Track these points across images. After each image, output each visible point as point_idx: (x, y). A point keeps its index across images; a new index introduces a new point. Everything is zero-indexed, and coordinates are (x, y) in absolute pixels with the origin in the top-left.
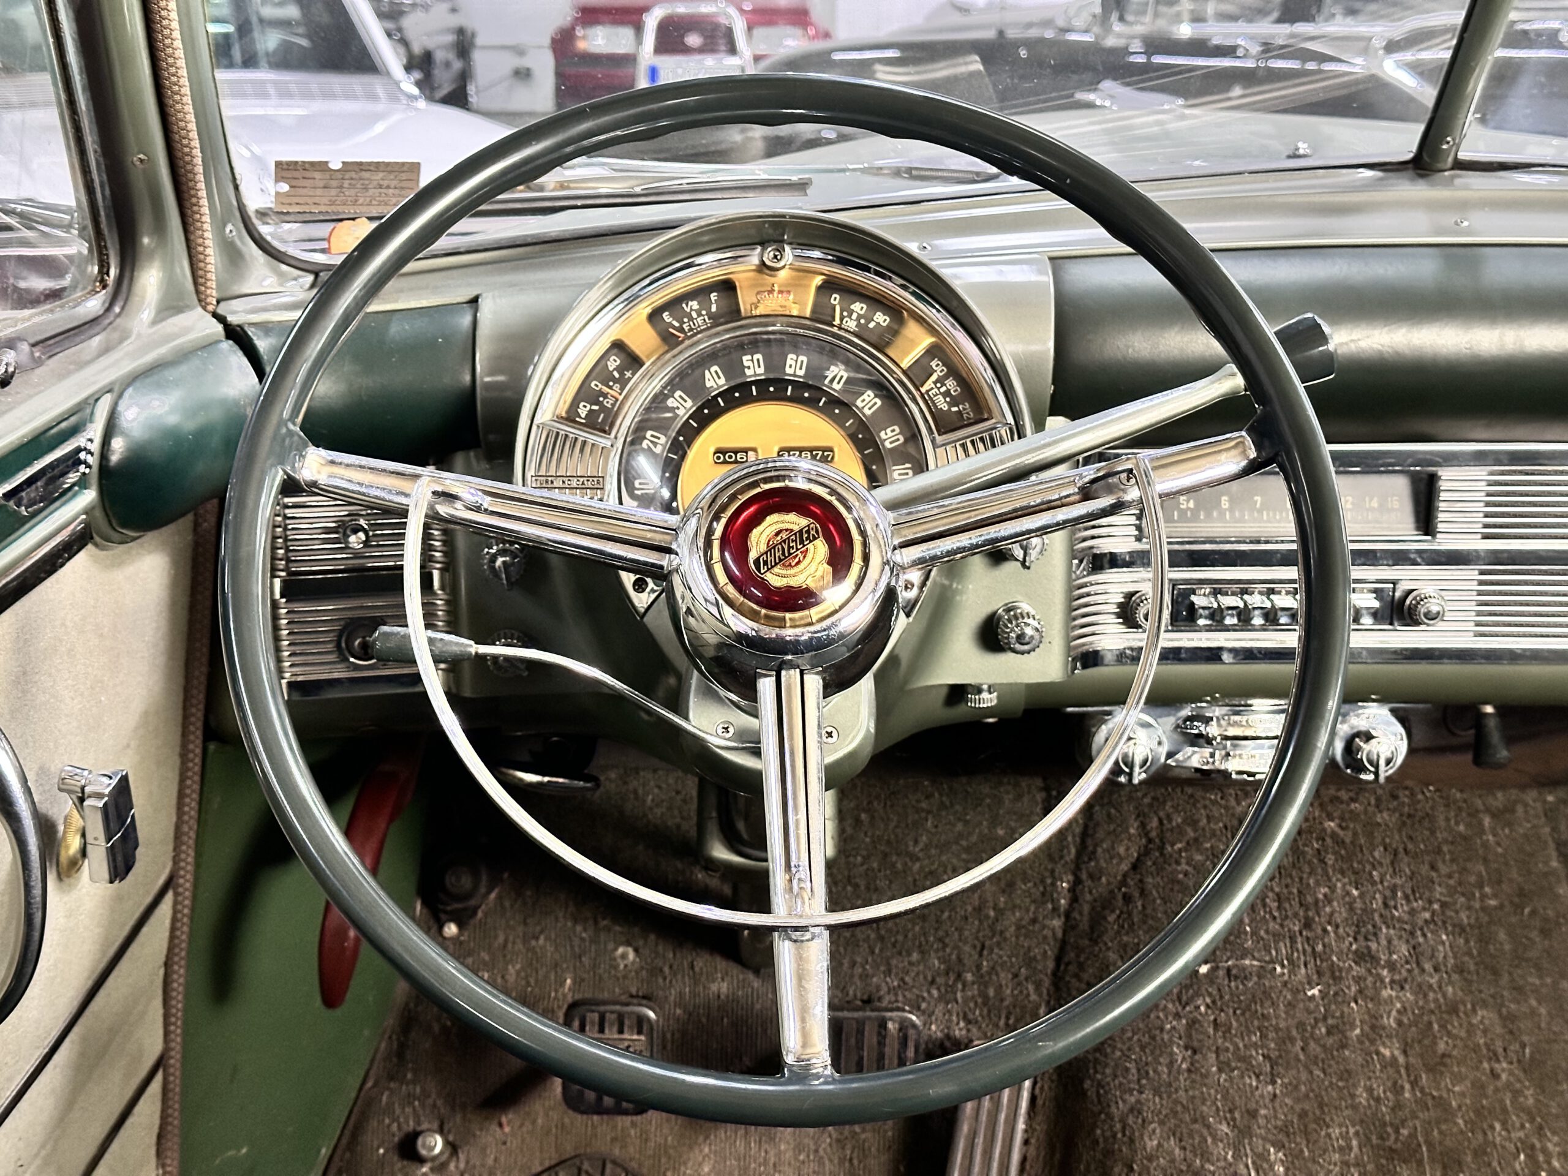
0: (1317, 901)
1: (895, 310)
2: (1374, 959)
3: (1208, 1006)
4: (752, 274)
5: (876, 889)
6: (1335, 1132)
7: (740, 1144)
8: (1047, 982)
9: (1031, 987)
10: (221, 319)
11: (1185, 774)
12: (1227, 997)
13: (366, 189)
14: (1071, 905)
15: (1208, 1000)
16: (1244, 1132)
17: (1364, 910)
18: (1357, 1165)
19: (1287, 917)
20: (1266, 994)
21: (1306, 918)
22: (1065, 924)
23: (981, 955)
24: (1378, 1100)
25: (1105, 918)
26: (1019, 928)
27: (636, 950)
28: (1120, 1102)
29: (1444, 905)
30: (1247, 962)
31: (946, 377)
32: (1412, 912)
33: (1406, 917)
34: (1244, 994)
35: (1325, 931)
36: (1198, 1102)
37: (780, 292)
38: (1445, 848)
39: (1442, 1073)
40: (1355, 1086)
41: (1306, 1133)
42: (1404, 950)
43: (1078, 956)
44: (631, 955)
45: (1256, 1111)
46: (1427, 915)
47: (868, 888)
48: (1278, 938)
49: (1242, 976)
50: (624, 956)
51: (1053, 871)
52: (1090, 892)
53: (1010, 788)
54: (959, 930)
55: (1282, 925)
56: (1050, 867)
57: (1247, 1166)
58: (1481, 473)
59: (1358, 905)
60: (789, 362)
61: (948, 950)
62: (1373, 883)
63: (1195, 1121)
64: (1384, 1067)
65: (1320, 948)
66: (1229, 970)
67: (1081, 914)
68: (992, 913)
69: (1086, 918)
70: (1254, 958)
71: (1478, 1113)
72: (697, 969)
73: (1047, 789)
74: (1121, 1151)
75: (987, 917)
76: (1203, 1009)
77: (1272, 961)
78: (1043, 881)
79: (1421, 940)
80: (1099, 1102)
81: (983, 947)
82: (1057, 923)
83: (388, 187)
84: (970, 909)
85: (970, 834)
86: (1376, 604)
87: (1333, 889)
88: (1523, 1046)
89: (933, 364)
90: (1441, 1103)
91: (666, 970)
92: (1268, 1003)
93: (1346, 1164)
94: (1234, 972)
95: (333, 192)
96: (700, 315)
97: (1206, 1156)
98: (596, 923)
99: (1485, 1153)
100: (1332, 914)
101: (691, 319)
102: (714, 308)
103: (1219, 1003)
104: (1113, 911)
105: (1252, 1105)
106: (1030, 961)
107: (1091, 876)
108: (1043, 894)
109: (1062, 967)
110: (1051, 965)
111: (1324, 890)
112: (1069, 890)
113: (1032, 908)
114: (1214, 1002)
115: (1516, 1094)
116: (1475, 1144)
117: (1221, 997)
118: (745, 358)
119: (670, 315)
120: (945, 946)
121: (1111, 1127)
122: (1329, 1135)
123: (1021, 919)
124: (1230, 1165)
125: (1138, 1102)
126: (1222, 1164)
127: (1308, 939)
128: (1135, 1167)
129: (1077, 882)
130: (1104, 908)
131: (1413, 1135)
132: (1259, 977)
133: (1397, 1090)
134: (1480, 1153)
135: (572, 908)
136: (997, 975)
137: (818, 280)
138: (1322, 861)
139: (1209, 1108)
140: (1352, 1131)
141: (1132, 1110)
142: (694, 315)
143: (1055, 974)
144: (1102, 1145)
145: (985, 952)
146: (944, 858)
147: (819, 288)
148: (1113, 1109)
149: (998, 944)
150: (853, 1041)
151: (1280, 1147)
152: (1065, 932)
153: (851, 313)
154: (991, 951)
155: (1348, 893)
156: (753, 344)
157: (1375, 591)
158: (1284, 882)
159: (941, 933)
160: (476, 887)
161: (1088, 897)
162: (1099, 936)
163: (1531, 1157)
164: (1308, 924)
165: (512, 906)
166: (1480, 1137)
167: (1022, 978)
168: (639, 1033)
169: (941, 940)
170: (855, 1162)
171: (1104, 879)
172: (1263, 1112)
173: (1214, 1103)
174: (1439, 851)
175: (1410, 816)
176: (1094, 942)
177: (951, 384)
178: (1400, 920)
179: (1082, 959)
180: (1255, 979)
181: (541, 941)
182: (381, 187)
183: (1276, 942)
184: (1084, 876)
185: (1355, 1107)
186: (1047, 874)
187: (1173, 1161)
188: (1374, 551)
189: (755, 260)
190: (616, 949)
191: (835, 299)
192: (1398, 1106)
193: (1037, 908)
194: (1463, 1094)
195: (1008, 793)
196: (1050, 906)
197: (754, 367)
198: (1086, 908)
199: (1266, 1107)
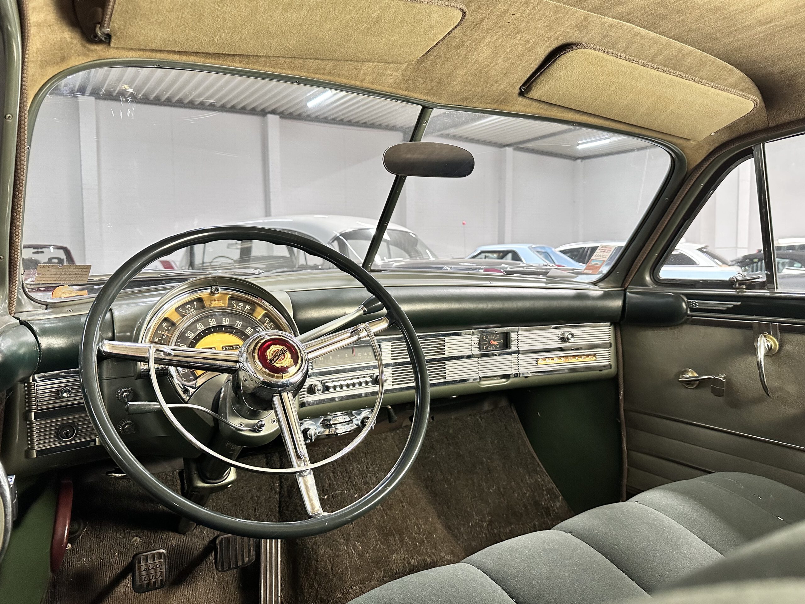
0: (350, 471)
1: (253, 304)
2: (368, 483)
3: (329, 508)
4: (208, 296)
5: (219, 499)
6: (371, 532)
7: (186, 593)
8: (277, 515)
9: (273, 517)
10: (18, 319)
11: (324, 437)
12: (334, 503)
13: (70, 275)
14: (280, 489)
15: (329, 506)
16: (348, 540)
17: (362, 470)
18: (379, 540)
19: (344, 477)
20: (344, 499)
21: (349, 476)
22: (280, 496)
23: (255, 512)
24: (379, 521)
25: (292, 491)
26: (265, 500)
27: (140, 537)
28: (310, 543)
29: (380, 465)
30: (337, 492)
31: (270, 322)
32: (374, 468)
33: (373, 470)
34: (338, 501)
35: (355, 478)
36: (333, 535)
37: (218, 300)
38: (376, 450)
39: (392, 510)
40: (373, 518)
41: (364, 535)
42: (374, 479)
43: (286, 504)
44: (138, 540)
45: (350, 533)
46: (377, 468)
47: (217, 499)
48: (343, 483)
49: (337, 496)
50: (135, 541)
51: (273, 482)
52: (286, 484)
53: (256, 459)
54: (247, 506)
55: (343, 480)
56: (272, 480)
57: (351, 549)
58: (389, 343)
59: (361, 469)
60: (223, 320)
61: (244, 513)
62: (363, 463)
63: (333, 541)
64: (378, 512)
65: (354, 483)
66: (332, 496)
67: (284, 491)
68: (256, 498)
69: (286, 492)
70: (338, 491)
71: (403, 518)
72: (163, 538)
73: (267, 457)
74: (313, 557)
75: (255, 500)
76: (328, 508)
77: (343, 490)
78: (270, 485)
79: (377, 475)
80: (303, 544)
81: (255, 509)
82: (277, 496)
83: (78, 274)
84: (249, 498)
85: (246, 476)
86: (371, 379)
87: (353, 466)
88: (407, 498)
89: (265, 319)
90: (394, 517)
91: (152, 541)
92: (345, 502)
93: (376, 541)
94: (334, 496)
95: (58, 276)
96: (191, 309)
97: (339, 550)
98: (124, 531)
99: (408, 528)
100: (355, 473)
101: (189, 310)
102: (196, 306)
103: (332, 506)
104: (295, 488)
105: (348, 532)
106: (271, 510)
107: (285, 480)
108: (271, 489)
109: (282, 509)
110: (278, 509)
111: (352, 467)
112: (279, 486)
113: (269, 494)
114: (330, 506)
115: (410, 511)
116: (405, 526)
117: (332, 504)
118: (209, 320)
119: (182, 309)
120: (243, 512)
121: (308, 551)
122: (370, 534)
123: (266, 498)
124: (346, 550)
125: (315, 541)
126: (344, 551)
127: (351, 482)
128: (319, 560)
129: (281, 482)
130: (291, 488)
131: (390, 528)
132: (341, 495)
133: (383, 517)
134: (406, 528)
135: (115, 528)
136: (261, 516)
137: (229, 296)
138: (349, 460)
139: (337, 536)
140: (375, 531)
141: (314, 544)
142: (189, 309)
143: (279, 511)
144: (306, 557)
145: (256, 511)
146: (239, 485)
147: (229, 299)
148: (308, 545)
149: (260, 507)
150: (233, 543)
151: (358, 541)
152: (280, 499)
153: (239, 306)
154: (258, 510)
155: (358, 467)
156: (211, 316)
157: (370, 376)
158: (341, 467)
159: (241, 508)
160: (79, 528)
161: (285, 486)
162: (292, 496)
163: (418, 527)
164: (350, 478)
165: (91, 533)
166: (405, 524)
167: (269, 515)
168: (160, 559)
169: (241, 510)
170: (225, 588)
171: (290, 479)
172: (351, 533)
173: (338, 534)
174: (375, 451)
175: (366, 443)
176: (290, 498)
177: (271, 324)
178: (371, 471)
179: (288, 505)
180: (340, 496)
181: (104, 542)
182: (75, 274)
183: (343, 484)
184: (283, 480)
185: (374, 524)
186: (271, 482)
187: (330, 555)
188: (369, 366)
189: (209, 291)
190: (132, 539)
191: (233, 302)
192: (384, 522)
193: (270, 494)
194: (398, 514)
195: (256, 461)
196: (274, 492)
197: (213, 323)
198: (286, 489)
199: (352, 531)
